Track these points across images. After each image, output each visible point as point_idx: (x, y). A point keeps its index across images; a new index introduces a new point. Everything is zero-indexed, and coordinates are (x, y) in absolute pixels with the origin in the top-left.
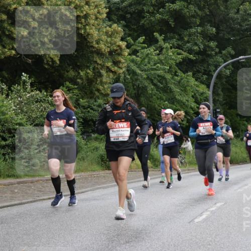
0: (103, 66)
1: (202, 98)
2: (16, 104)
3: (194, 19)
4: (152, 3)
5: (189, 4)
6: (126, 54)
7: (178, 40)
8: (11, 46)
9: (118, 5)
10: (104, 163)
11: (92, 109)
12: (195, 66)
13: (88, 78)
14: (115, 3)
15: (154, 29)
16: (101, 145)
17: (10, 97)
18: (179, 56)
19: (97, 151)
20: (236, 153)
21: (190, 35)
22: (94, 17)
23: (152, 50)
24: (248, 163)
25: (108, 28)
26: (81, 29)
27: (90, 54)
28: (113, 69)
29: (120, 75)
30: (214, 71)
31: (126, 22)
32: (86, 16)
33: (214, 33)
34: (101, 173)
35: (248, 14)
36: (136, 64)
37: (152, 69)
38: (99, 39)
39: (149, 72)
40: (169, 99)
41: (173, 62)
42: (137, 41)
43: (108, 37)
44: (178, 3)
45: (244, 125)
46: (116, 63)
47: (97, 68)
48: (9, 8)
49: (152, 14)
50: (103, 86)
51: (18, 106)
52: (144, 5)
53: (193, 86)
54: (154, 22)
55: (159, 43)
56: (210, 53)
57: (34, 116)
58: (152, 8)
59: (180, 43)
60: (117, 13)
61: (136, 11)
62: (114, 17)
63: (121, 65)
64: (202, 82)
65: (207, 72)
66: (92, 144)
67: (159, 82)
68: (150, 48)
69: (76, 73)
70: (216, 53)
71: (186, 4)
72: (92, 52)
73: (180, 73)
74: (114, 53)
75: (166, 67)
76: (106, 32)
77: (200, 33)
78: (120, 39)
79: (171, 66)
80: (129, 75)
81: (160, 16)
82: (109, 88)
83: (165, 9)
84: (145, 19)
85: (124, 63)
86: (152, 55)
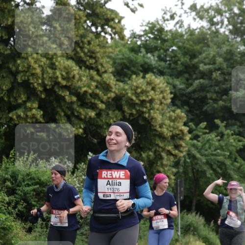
0: (164, 149)
2: (80, 182)
4: (215, 90)
6: (188, 139)
7: (240, 127)
8: (78, 126)
9: (183, 91)
13: (150, 159)
14: (181, 89)
15: (216, 115)
17: (75, 175)
18: (239, 143)
22: (159, 102)
23: (213, 136)
25: (172, 113)
26: (145, 112)
27: (152, 137)
28: (173, 152)
29: (181, 158)
31: (189, 106)
32: (151, 101)
36: (197, 149)
37: (213, 155)
38: (162, 123)
39: (209, 158)
41: (234, 149)
42: (199, 127)
43: (171, 121)
46: (177, 147)
47: (158, 151)
48: (79, 90)
49: (216, 101)
50: (164, 168)
51: (82, 184)
52: (208, 92)
54: (216, 108)
55: (220, 129)
58: (215, 95)
59: (241, 130)
60: (181, 98)
61: (200, 97)
62: (178, 102)
63: (182, 149)
67: (219, 167)
68: (211, 134)
69: (138, 155)
72: (155, 135)
73: (239, 159)
74: (176, 138)
75: (226, 153)
76: (169, 117)
78: (182, 124)
79: (232, 152)
80: (189, 158)
81: (223, 103)
82: (169, 170)
83: (228, 96)
84: (208, 105)
85: (185, 147)
86: (213, 140)
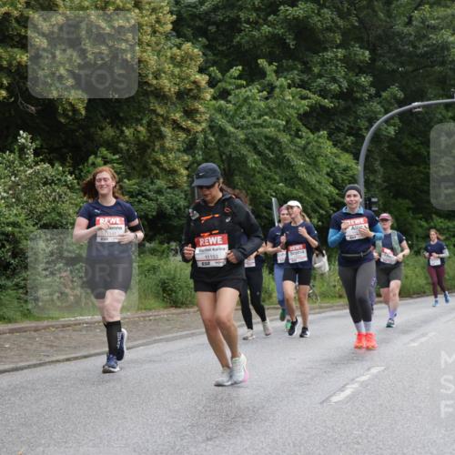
0: (166, 119)
1: (345, 178)
2: (7, 188)
3: (332, 35)
4: (254, 5)
5: (322, 6)
6: (209, 97)
7: (303, 72)
9: (195, 10)
10: (169, 295)
11: (146, 197)
12: (333, 120)
13: (139, 141)
14: (189, 6)
15: (259, 52)
16: (162, 262)
18: (303, 102)
19: (155, 273)
20: (407, 277)
21: (323, 64)
22: (149, 30)
23: (255, 91)
24: (428, 296)
25: (175, 50)
27: (142, 98)
28: (184, 124)
29: (198, 134)
30: (368, 129)
31: (207, 39)
33: (367, 59)
34: (161, 312)
35: (428, 26)
36: (227, 115)
37: (256, 125)
38: (158, 70)
39: (250, 131)
40: (286, 179)
41: (293, 112)
42: (228, 74)
43: (175, 66)
44: (302, 5)
45: (421, 226)
46: (190, 114)
47: (156, 123)
49: (255, 25)
50: (166, 156)
51: (11, 192)
52: (241, 8)
53: (329, 155)
54: (258, 39)
55: (268, 78)
56: (359, 95)
57: (39, 210)
58: (255, 15)
59: (305, 77)
60: (192, 23)
61: (227, 20)
62: (189, 32)
63: (198, 117)
64: (345, 149)
65: (354, 132)
66: (147, 261)
67: (268, 148)
68: (250, 87)
69: (118, 132)
70: (371, 97)
71: (315, 7)
72: (146, 94)
73: (305, 132)
74: (186, 96)
75: (279, 121)
76: (171, 57)
77: (340, 60)
78: (196, 69)
79: (290, 119)
80: (214, 135)
81: (270, 29)
82: (177, 158)
83: (278, 15)
84: (243, 33)
85: (204, 113)
86: (255, 99)
